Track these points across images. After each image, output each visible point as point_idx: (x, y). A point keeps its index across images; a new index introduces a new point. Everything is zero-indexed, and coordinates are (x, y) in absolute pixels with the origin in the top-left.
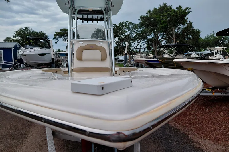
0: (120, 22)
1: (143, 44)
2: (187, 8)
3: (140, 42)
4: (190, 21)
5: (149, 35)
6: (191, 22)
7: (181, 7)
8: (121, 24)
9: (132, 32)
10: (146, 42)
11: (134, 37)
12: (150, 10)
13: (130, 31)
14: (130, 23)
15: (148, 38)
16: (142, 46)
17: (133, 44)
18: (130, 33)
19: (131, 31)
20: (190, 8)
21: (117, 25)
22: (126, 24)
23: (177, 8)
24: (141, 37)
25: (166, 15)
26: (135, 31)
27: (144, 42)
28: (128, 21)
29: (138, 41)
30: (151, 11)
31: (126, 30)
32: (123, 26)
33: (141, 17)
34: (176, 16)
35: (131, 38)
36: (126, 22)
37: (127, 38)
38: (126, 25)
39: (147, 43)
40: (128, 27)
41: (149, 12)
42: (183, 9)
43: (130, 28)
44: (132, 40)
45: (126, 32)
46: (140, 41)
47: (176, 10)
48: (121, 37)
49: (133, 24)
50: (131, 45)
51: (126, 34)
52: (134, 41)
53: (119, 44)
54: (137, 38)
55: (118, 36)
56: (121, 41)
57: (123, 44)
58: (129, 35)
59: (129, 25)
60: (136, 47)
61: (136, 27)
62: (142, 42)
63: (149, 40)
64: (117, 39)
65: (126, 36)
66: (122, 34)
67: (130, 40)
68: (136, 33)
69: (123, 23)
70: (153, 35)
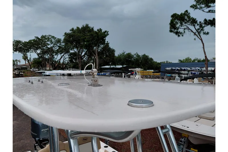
0: (43, 35)
1: (66, 57)
2: (106, 31)
3: (63, 55)
4: (107, 42)
5: (71, 50)
6: (108, 42)
7: (101, 30)
8: (42, 37)
9: (55, 45)
10: (69, 55)
11: (57, 50)
12: (73, 28)
13: (52, 45)
14: (53, 37)
15: (70, 52)
16: (65, 59)
17: (56, 57)
18: (54, 46)
19: (54, 44)
20: (108, 32)
21: (40, 37)
22: (48, 37)
23: (98, 30)
24: (63, 50)
25: (89, 35)
26: (58, 45)
27: (67, 55)
28: (51, 35)
29: (61, 54)
30: (74, 29)
31: (49, 43)
32: (46, 39)
33: (65, 33)
34: (98, 37)
35: (54, 51)
36: (49, 35)
37: (50, 51)
38: (49, 38)
39: (70, 56)
40: (51, 41)
41: (72, 30)
42: (103, 31)
43: (53, 42)
44: (55, 52)
45: (49, 45)
47: (97, 31)
48: (44, 49)
49: (56, 38)
50: (54, 57)
51: (49, 47)
52: (57, 54)
53: (41, 56)
54: (61, 51)
55: (40, 48)
56: (44, 52)
57: (46, 56)
58: (51, 47)
59: (52, 38)
60: (60, 59)
61: (59, 41)
62: (65, 55)
63: (71, 54)
64: (39, 51)
65: (49, 48)
66: (44, 47)
67: (53, 53)
68: (59, 47)
69: (46, 37)
70: (75, 50)
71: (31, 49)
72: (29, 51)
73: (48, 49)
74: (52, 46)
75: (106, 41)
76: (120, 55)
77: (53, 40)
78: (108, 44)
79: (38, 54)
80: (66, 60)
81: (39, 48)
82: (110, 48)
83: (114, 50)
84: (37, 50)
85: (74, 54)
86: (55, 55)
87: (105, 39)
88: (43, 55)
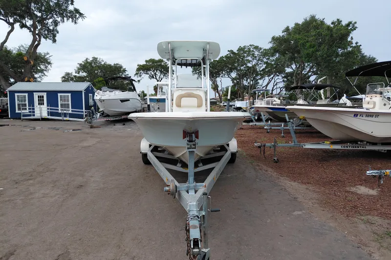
0: (240, 47)
1: (278, 81)
2: (350, 23)
3: (273, 78)
4: (356, 43)
5: (288, 67)
6: (359, 44)
7: (339, 21)
8: (240, 49)
9: (260, 62)
10: (283, 77)
11: (263, 70)
12: (288, 27)
13: (255, 61)
14: (256, 48)
15: (287, 71)
16: (276, 84)
17: (260, 82)
18: (257, 64)
19: (259, 60)
20: (356, 23)
21: (235, 51)
22: (249, 49)
23: (332, 23)
24: (273, 70)
25: (315, 35)
26: (265, 60)
27: (280, 77)
28: (253, 45)
29: (269, 76)
30: (290, 28)
31: (249, 58)
32: (245, 52)
33: (273, 38)
34: (332, 36)
35: (257, 72)
36: (250, 45)
37: (252, 72)
38: (249, 51)
39: (285, 79)
40: (253, 55)
41: (287, 29)
42: (344, 23)
43: (256, 55)
44: (260, 74)
45: (250, 62)
46: (272, 76)
47: (332, 26)
48: (241, 70)
49: (261, 48)
50: (259, 83)
51: (250, 65)
52: (262, 77)
53: (237, 82)
54: (268, 72)
55: (236, 68)
56: (241, 76)
57: (245, 82)
58: (254, 67)
59: (255, 50)
60: (267, 85)
61: (266, 53)
62: (276, 77)
63: (288, 75)
64: (234, 75)
65: (249, 68)
66: (242, 66)
67: (257, 75)
68: (266, 63)
69: (245, 48)
70: (294, 66)
71: (223, 71)
72: (219, 74)
73: (248, 69)
74: (254, 63)
75: (354, 42)
77: (256, 53)
78: (358, 47)
79: (233, 79)
80: (278, 86)
81: (234, 69)
84: (232, 72)
86: (260, 79)
87: (352, 38)
88: (240, 80)
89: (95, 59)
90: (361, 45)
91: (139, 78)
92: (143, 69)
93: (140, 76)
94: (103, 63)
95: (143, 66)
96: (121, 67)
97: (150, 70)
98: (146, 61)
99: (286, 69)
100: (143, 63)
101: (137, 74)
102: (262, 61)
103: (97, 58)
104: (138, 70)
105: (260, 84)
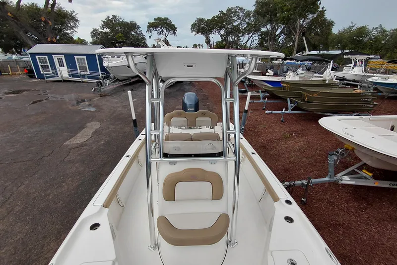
0: (229, 8)
1: (255, 38)
3: (251, 36)
4: (323, 8)
5: (263, 27)
6: (324, 9)
8: (229, 10)
9: (243, 22)
10: (259, 35)
11: (245, 28)
13: (239, 21)
14: (241, 9)
15: (262, 31)
16: (253, 41)
17: (242, 38)
18: (240, 23)
21: (225, 11)
22: (236, 10)
24: (253, 28)
26: (247, 21)
27: (257, 35)
28: (238, 7)
29: (249, 34)
31: (235, 18)
32: (232, 13)
33: (257, 2)
35: (240, 30)
37: (236, 31)
38: (235, 12)
39: (260, 37)
40: (238, 15)
43: (241, 16)
44: (242, 32)
45: (235, 21)
46: (251, 34)
48: (229, 28)
49: (245, 10)
51: (235, 24)
52: (243, 35)
53: (225, 38)
54: (248, 30)
55: (224, 27)
56: (228, 33)
57: (230, 38)
58: (238, 25)
59: (240, 12)
60: (246, 42)
61: (248, 14)
62: (254, 35)
63: (263, 33)
64: (222, 32)
65: (235, 26)
66: (229, 24)
67: (239, 33)
68: (248, 23)
69: (232, 9)
70: (269, 27)
71: (214, 29)
72: (212, 31)
73: (234, 28)
74: (238, 23)
75: (321, 6)
76: (344, 32)
77: (241, 14)
78: (323, 12)
79: (222, 36)
80: (254, 43)
81: (223, 28)
82: (325, 20)
83: (333, 22)
84: (221, 29)
85: (266, 33)
86: (242, 36)
87: (320, 4)
88: (227, 37)
89: (114, 17)
90: (326, 10)
91: (150, 34)
92: (152, 26)
93: (151, 32)
94: (121, 20)
95: (153, 23)
96: (136, 24)
97: (158, 27)
98: (155, 19)
99: (262, 28)
100: (152, 21)
101: (148, 31)
102: (245, 21)
103: (116, 16)
104: (149, 27)
105: (241, 40)
